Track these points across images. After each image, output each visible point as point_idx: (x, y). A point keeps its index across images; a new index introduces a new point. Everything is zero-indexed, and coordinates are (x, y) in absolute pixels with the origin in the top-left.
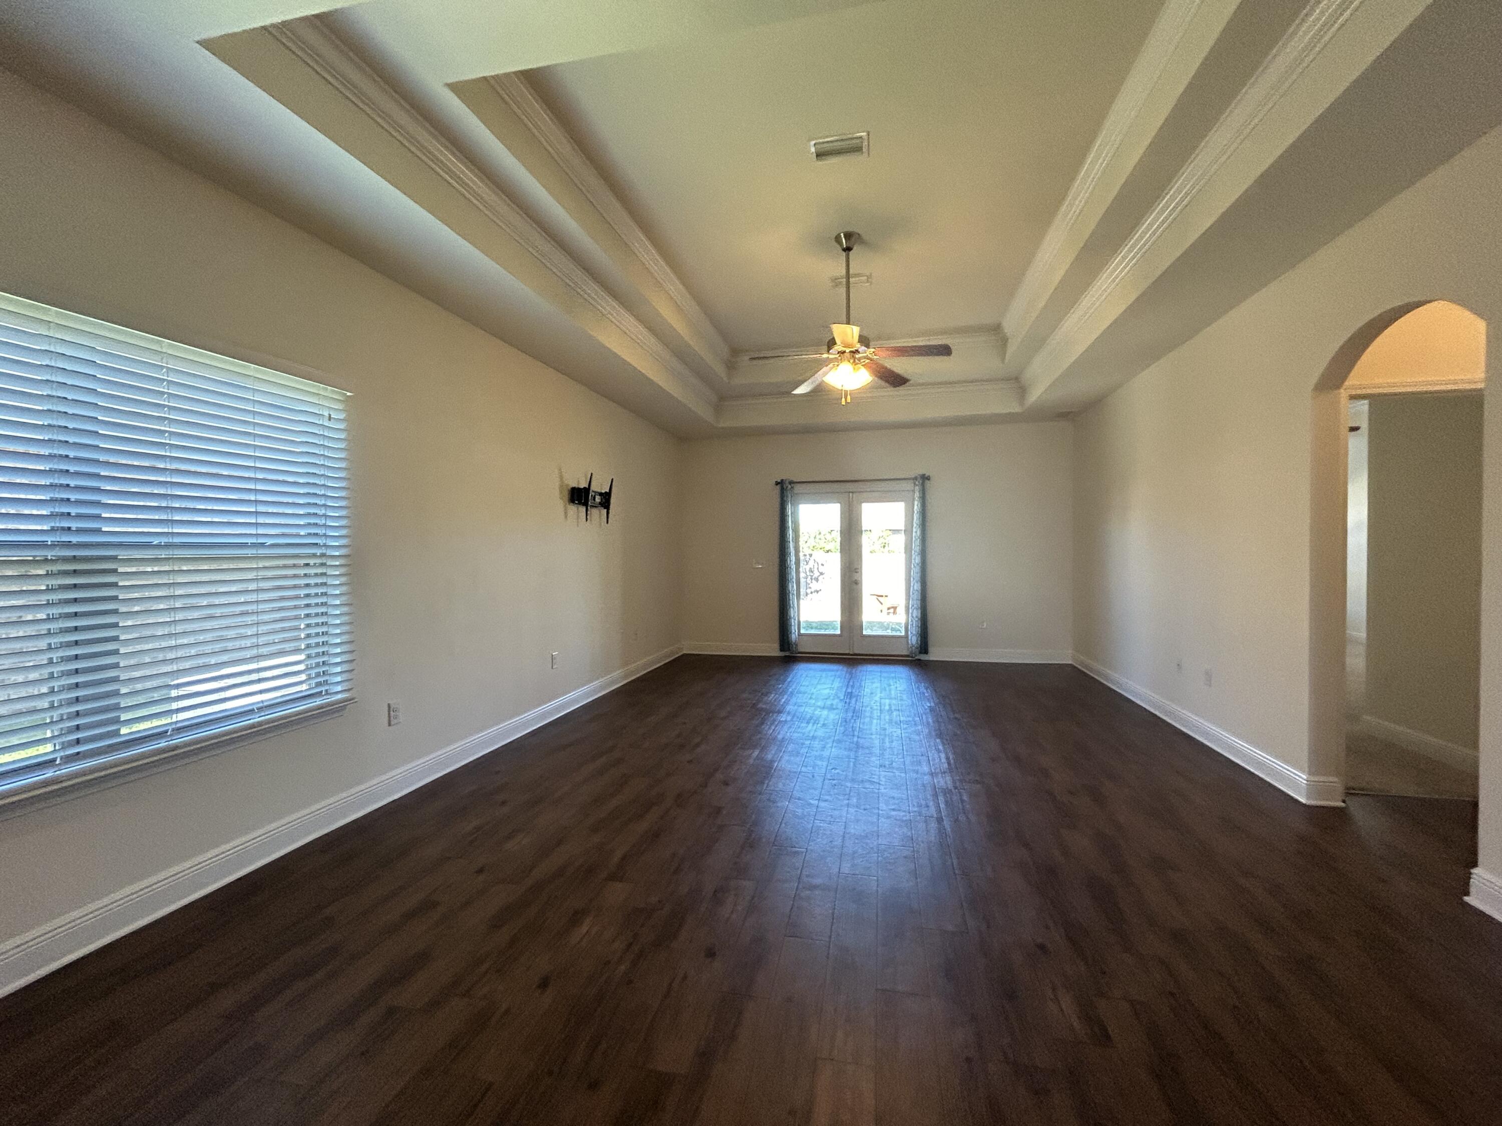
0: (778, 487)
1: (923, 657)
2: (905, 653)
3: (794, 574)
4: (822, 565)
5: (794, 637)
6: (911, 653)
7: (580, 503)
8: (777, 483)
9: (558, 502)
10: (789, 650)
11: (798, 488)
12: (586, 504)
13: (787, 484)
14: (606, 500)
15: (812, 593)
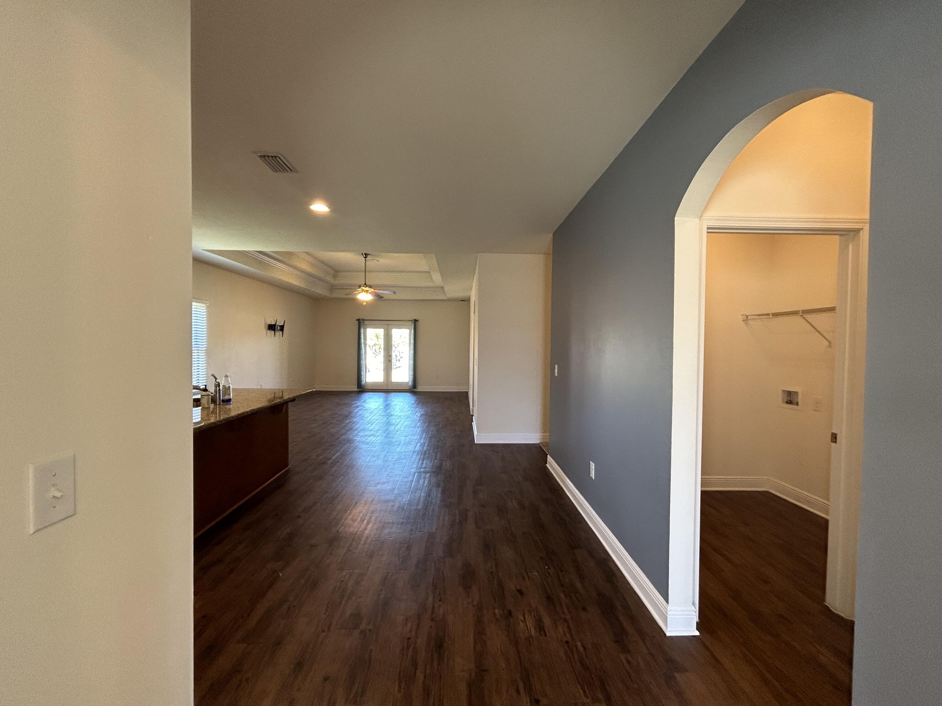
0: (358, 321)
1: (415, 390)
2: (408, 389)
3: (364, 357)
4: (402, 353)
5: (363, 383)
6: (410, 388)
7: (272, 330)
8: (357, 320)
9: (263, 330)
10: (361, 388)
11: (366, 322)
12: (274, 330)
13: (361, 320)
14: (282, 328)
15: (396, 368)
